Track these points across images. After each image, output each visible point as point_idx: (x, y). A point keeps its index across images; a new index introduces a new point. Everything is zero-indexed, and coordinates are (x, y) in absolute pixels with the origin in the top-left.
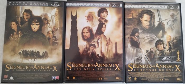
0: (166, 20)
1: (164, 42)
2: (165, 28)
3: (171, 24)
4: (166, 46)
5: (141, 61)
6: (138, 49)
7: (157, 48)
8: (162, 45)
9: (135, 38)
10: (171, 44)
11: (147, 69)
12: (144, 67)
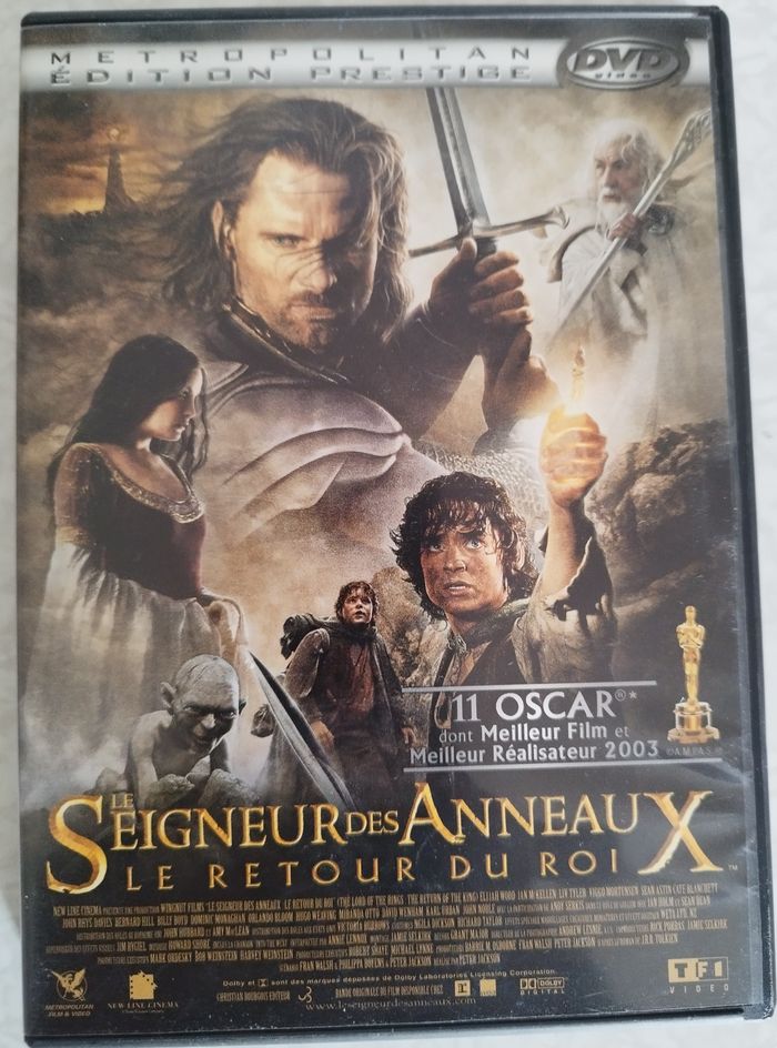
0: (538, 222)
1: (516, 510)
2: (524, 320)
3: (604, 271)
4: (535, 549)
5: (219, 759)
6: (181, 606)
7: (417, 579)
8: (489, 552)
9: (140, 460)
10: (601, 529)
11: (286, 854)
12: (255, 835)
